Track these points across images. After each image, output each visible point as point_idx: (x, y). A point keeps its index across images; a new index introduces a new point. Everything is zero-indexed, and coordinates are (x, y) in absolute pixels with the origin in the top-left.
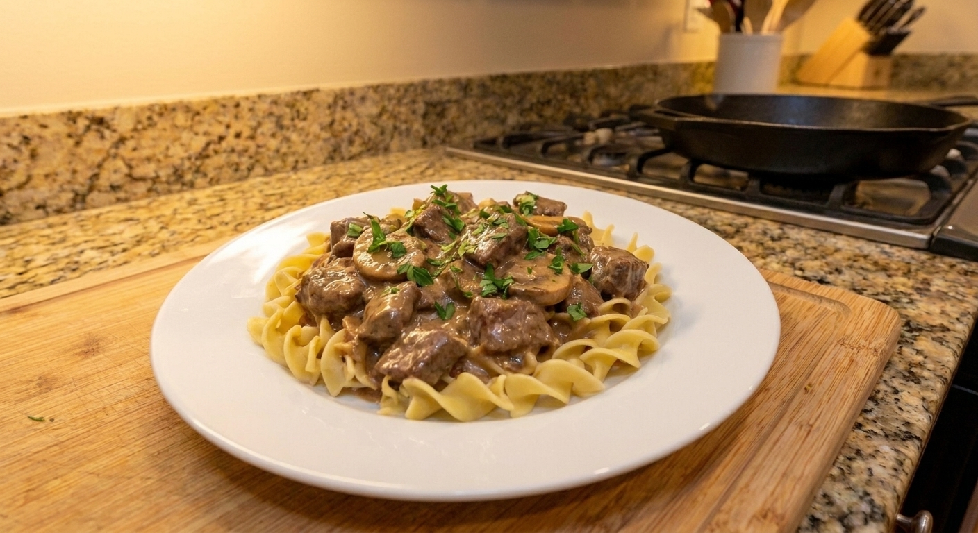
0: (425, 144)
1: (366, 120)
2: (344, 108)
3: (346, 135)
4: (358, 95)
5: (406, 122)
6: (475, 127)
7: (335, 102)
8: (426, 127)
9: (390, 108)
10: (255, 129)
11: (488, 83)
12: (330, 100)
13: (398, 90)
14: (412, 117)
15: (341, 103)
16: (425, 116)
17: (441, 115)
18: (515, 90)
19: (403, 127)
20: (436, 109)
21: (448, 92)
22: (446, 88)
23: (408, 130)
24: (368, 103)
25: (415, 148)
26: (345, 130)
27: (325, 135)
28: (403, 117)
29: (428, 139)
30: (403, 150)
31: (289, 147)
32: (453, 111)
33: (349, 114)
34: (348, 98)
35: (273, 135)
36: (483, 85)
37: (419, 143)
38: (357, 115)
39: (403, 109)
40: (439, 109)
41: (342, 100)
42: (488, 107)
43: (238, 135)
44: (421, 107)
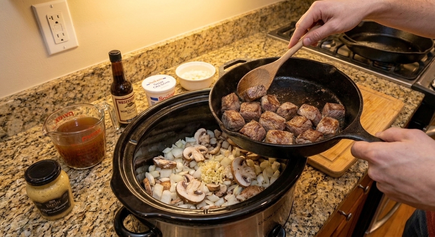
0: (260, 31)
1: (243, 28)
2: (237, 25)
3: (237, 34)
4: (241, 20)
5: (254, 25)
6: (276, 22)
7: (235, 24)
8: (260, 25)
9: (250, 22)
10: (212, 38)
11: (281, 6)
12: (233, 24)
13: (253, 15)
14: (256, 23)
15: (236, 24)
16: (260, 22)
17: (265, 20)
18: (290, 5)
19: (253, 27)
20: (264, 18)
21: (268, 12)
22: (268, 10)
23: (255, 28)
24: (244, 22)
25: (257, 33)
26: (237, 32)
27: (231, 35)
28: (254, 24)
29: (261, 29)
30: (253, 34)
31: (221, 41)
32: (269, 18)
33: (238, 27)
34: (238, 22)
35: (217, 38)
36: (280, 7)
37: (258, 31)
38: (240, 26)
39: (254, 21)
40: (264, 19)
41: (236, 23)
42: (281, 13)
43: (208, 41)
44: (259, 19)
